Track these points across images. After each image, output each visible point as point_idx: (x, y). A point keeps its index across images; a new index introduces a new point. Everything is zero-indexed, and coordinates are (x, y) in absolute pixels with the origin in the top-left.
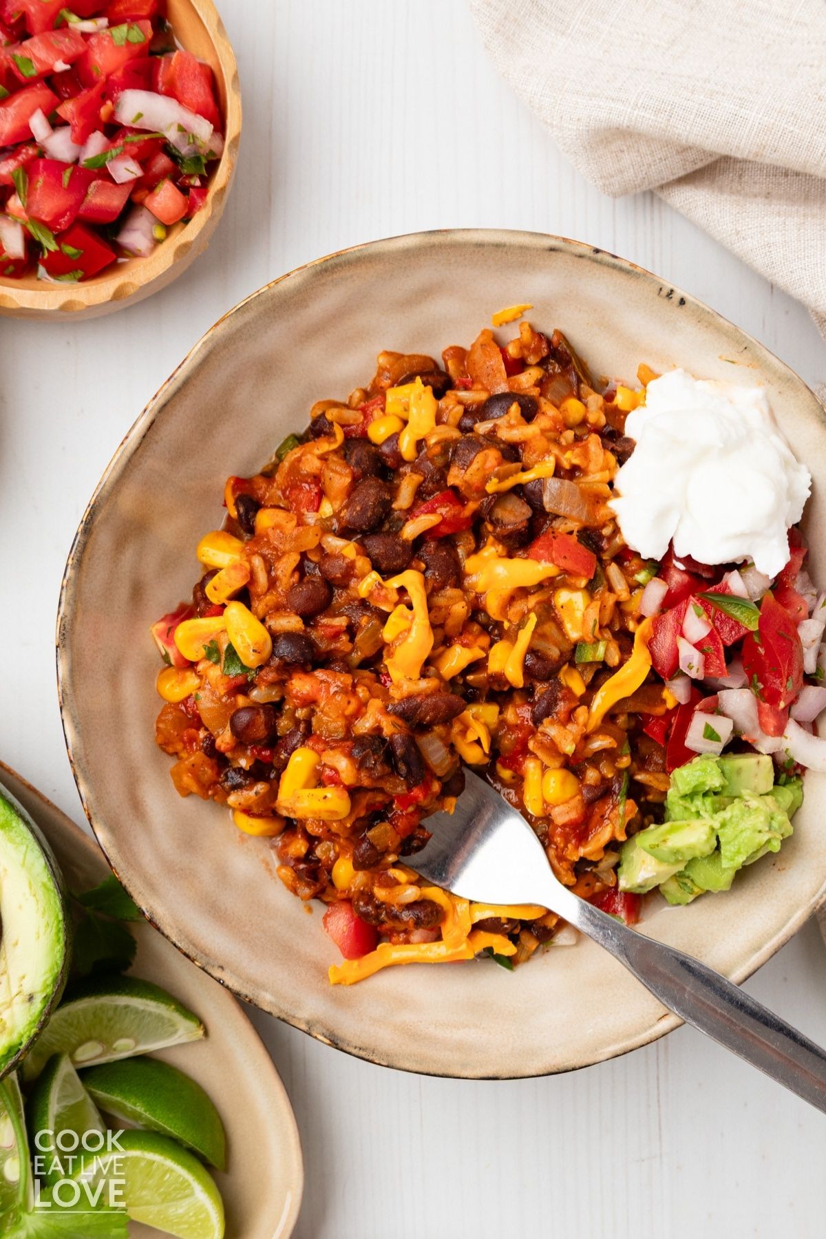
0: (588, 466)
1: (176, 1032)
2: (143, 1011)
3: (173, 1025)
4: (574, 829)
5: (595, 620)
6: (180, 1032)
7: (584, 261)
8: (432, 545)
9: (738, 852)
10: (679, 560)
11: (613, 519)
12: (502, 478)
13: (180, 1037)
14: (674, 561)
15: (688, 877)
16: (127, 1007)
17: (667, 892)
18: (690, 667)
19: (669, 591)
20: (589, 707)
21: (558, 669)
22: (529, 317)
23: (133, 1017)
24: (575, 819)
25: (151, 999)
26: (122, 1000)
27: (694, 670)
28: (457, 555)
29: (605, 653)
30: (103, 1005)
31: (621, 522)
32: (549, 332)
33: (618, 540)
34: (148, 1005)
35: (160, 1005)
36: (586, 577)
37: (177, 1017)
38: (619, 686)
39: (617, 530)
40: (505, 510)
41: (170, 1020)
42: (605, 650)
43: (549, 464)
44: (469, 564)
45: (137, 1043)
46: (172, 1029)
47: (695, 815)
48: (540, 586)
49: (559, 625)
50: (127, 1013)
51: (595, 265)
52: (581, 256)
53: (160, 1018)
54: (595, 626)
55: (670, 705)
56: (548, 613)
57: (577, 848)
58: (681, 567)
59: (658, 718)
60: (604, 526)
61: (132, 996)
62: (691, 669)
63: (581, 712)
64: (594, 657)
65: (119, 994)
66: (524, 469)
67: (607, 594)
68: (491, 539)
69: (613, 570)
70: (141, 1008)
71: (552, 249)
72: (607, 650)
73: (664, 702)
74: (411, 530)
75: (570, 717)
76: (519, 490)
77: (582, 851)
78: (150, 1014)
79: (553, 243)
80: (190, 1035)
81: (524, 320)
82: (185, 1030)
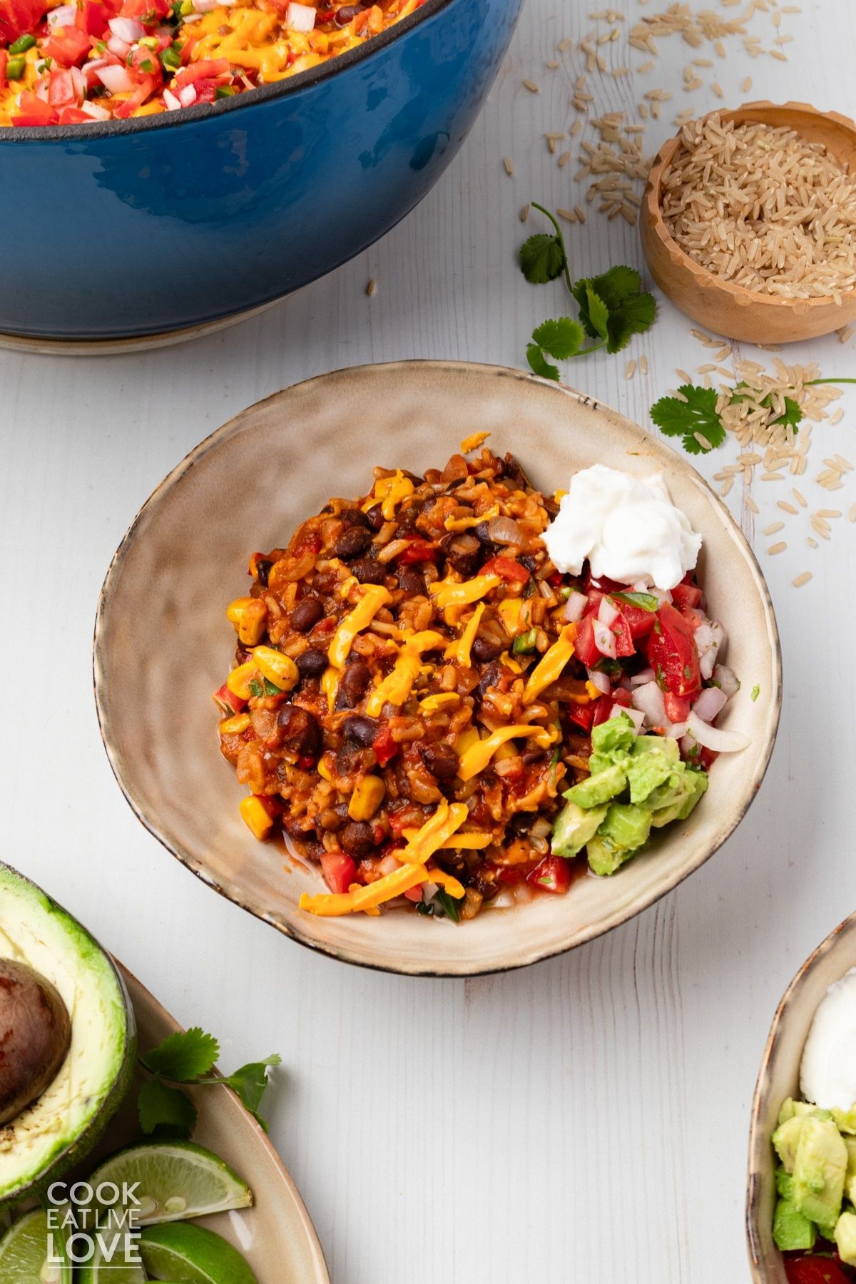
0: (524, 513)
1: (225, 1195)
2: (196, 1166)
3: (223, 1187)
4: (513, 782)
5: (528, 613)
6: (230, 1196)
7: (524, 383)
8: (403, 568)
9: (644, 786)
10: (595, 579)
11: (544, 549)
12: (458, 518)
13: (229, 1201)
14: (591, 580)
15: (609, 835)
16: (181, 1160)
17: (594, 861)
18: (603, 642)
19: (588, 603)
20: (525, 683)
21: (499, 654)
22: (488, 444)
23: (186, 1172)
24: (516, 772)
25: (204, 1155)
26: (178, 1153)
27: (607, 645)
28: (424, 580)
29: (536, 640)
30: (159, 1157)
31: (550, 549)
32: (503, 456)
33: (548, 566)
34: (201, 1161)
35: (212, 1161)
36: (521, 581)
37: (227, 1178)
38: (547, 669)
39: (546, 559)
40: (461, 546)
41: (220, 1181)
42: (536, 638)
43: (493, 512)
44: (433, 587)
45: (188, 1205)
46: (221, 1191)
47: (609, 764)
48: (486, 599)
49: (501, 625)
50: (180, 1168)
51: (532, 385)
52: (521, 379)
53: (211, 1177)
54: (527, 616)
55: (593, 695)
56: (492, 617)
57: (515, 800)
58: (597, 585)
59: (583, 706)
60: (537, 552)
61: (186, 1149)
62: (604, 643)
63: (518, 684)
64: (527, 643)
65: (175, 1146)
66: (475, 516)
67: (539, 598)
68: (451, 569)
69: (544, 587)
70: (195, 1163)
71: (500, 374)
72: (537, 637)
73: (586, 692)
74: (386, 554)
75: (508, 688)
76: (471, 531)
77: (519, 802)
78: (202, 1171)
79: (501, 369)
80: (238, 1200)
81: (484, 447)
82: (234, 1196)
